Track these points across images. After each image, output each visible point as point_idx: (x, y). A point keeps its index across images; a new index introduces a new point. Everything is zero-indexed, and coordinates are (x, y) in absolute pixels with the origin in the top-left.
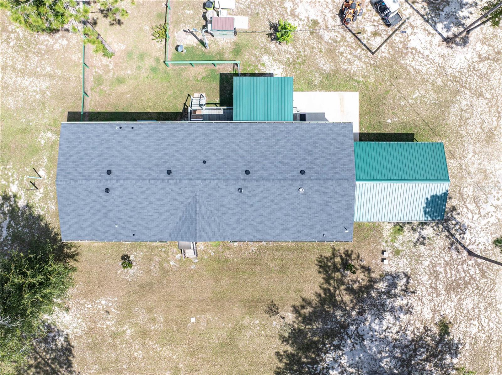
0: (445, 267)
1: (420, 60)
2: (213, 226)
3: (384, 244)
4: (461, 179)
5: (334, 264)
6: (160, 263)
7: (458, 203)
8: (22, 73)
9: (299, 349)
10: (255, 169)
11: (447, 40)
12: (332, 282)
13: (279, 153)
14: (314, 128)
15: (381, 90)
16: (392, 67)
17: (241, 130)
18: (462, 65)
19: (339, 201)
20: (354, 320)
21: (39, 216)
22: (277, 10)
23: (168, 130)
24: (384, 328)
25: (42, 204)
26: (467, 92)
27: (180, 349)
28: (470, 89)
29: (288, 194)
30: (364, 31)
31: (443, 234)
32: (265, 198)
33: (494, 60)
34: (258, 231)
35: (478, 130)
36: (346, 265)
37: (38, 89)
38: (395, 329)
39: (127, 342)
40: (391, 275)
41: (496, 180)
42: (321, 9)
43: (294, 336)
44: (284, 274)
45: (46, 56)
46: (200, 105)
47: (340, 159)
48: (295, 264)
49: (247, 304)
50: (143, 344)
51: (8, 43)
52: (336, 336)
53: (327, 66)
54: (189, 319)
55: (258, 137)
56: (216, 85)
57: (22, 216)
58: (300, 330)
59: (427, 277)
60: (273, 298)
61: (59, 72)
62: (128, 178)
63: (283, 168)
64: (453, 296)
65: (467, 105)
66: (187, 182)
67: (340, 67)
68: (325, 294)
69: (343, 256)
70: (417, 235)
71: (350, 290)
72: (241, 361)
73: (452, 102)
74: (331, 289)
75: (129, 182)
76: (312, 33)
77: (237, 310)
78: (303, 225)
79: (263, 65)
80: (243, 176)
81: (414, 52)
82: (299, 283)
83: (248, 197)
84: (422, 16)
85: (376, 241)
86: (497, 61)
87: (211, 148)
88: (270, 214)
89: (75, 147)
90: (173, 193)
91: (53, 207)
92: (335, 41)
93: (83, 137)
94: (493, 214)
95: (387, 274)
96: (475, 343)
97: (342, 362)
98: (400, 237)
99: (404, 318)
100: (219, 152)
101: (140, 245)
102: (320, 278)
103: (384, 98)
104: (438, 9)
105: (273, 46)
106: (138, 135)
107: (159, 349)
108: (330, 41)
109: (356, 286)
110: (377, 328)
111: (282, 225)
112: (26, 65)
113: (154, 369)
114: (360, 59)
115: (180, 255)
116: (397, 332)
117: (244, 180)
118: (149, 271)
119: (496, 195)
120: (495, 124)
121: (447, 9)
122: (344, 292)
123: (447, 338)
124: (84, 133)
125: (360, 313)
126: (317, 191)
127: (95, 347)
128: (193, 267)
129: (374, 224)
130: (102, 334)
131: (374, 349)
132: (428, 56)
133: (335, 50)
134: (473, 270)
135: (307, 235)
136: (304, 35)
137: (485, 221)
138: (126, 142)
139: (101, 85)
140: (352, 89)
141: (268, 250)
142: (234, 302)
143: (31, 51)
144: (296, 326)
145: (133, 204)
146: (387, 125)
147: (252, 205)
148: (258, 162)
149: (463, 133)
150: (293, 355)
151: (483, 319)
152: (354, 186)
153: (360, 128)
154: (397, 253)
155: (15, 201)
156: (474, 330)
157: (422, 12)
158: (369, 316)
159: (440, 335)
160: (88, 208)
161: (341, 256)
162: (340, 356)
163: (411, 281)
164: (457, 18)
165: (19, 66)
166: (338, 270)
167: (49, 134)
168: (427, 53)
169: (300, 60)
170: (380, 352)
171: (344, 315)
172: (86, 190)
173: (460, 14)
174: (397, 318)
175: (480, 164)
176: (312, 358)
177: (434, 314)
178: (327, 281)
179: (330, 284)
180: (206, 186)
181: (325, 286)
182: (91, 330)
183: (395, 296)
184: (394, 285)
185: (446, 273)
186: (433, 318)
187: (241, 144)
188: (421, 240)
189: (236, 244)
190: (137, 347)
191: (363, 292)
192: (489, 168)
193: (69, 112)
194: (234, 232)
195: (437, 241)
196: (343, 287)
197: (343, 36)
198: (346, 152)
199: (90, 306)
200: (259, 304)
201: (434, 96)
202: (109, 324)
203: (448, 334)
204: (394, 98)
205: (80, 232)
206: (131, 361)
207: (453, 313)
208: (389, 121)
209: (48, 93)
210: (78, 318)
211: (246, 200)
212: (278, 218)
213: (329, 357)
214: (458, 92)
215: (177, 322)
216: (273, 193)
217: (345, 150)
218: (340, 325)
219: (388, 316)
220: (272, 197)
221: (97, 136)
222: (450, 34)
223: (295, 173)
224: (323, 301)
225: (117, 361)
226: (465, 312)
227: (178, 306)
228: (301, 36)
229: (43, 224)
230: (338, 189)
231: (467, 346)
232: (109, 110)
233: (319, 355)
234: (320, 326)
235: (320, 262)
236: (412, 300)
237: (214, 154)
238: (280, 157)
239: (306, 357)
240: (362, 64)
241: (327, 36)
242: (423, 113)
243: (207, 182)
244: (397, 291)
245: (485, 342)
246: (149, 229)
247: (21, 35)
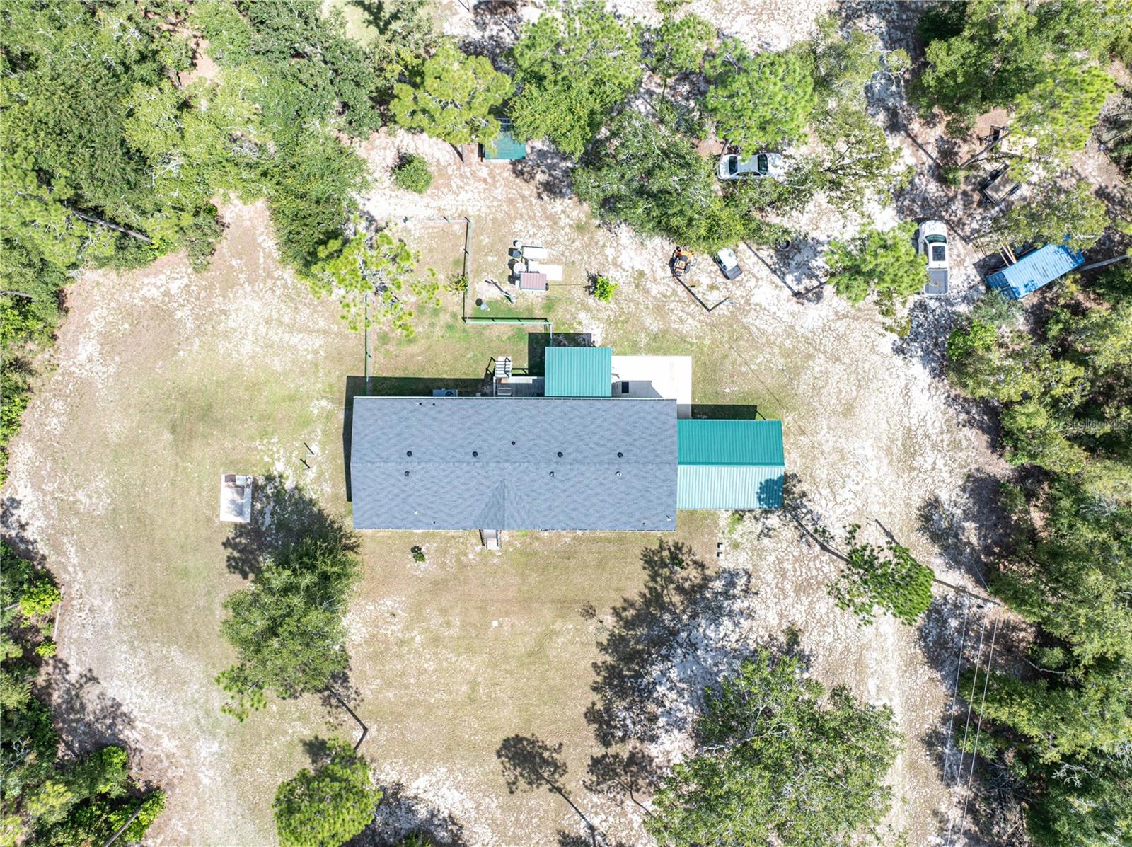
0: (794, 563)
1: (766, 318)
2: (523, 513)
3: (720, 535)
4: (812, 460)
5: (662, 559)
6: (457, 555)
7: (809, 487)
8: (290, 328)
9: (620, 659)
10: (569, 451)
11: (797, 294)
12: (659, 579)
13: (595, 433)
14: (634, 406)
15: (718, 354)
16: (731, 326)
17: (553, 408)
18: (815, 324)
19: (660, 487)
20: (686, 625)
21: (311, 500)
22: (596, 258)
23: (472, 407)
24: (721, 636)
25: (315, 486)
26: (821, 356)
27: (479, 659)
28: (825, 352)
29: (605, 479)
30: (699, 283)
31: (791, 525)
32: (580, 482)
33: (853, 318)
34: (572, 519)
35: (834, 401)
36: (676, 560)
37: (310, 348)
38: (734, 637)
39: (416, 651)
40: (729, 572)
41: (856, 460)
42: (648, 257)
43: (615, 644)
44: (603, 569)
45: (320, 308)
46: (506, 372)
47: (661, 440)
48: (616, 558)
49: (559, 606)
50: (435, 653)
51: (273, 292)
52: (664, 644)
53: (654, 325)
54: (491, 622)
55: (572, 416)
56: (524, 347)
57: (290, 500)
58: (620, 636)
59: (772, 575)
60: (590, 598)
61: (335, 328)
62: (430, 460)
63: (599, 449)
64: (804, 598)
65: (821, 372)
66: (494, 465)
67: (670, 327)
68: (651, 594)
69: (673, 549)
70: (759, 527)
71: (680, 589)
72: (550, 674)
73: (803, 368)
74: (658, 587)
75: (431, 464)
76: (637, 286)
77: (548, 612)
78: (621, 513)
79: (580, 323)
80: (556, 458)
81: (758, 308)
82: (620, 580)
83: (561, 481)
84: (769, 266)
85: (711, 532)
86: (857, 320)
87: (520, 427)
88: (585, 500)
89: (371, 425)
90: (479, 477)
91: (329, 490)
92: (664, 296)
93: (379, 414)
94: (853, 502)
95: (724, 571)
96: (830, 655)
97: (672, 676)
98: (739, 527)
99: (745, 624)
100: (530, 431)
101: (434, 535)
102: (645, 576)
103: (721, 364)
104: (788, 258)
105: (591, 301)
106: (439, 412)
107: (454, 659)
108: (658, 296)
109: (687, 585)
110: (712, 635)
111: (597, 512)
112: (295, 318)
113: (448, 684)
114: (693, 317)
115: (480, 546)
116: (737, 641)
117: (557, 463)
118: (443, 566)
119: (855, 479)
120: (854, 394)
121: (798, 258)
122: (673, 592)
123: (796, 648)
124: (379, 410)
125: (694, 616)
126: (636, 476)
127: (377, 657)
128: (496, 561)
129: (708, 512)
130: (386, 642)
131: (710, 661)
132: (774, 313)
133: (664, 306)
134: (827, 566)
135: (625, 523)
136: (628, 289)
137: (842, 510)
138: (428, 420)
139: (386, 344)
140: (684, 353)
141: (584, 541)
142: (543, 603)
143: (301, 302)
144: (617, 632)
145: (435, 488)
146: (725, 395)
147: (565, 491)
148: (572, 444)
149: (816, 404)
150: (613, 667)
151: (839, 626)
152: (676, 470)
153: (693, 399)
154: (736, 546)
155: (281, 482)
156: (829, 639)
157: (769, 261)
158: (703, 621)
159: (788, 645)
160: (385, 493)
161: (669, 550)
162: (669, 669)
163: (753, 580)
164: (809, 269)
165: (286, 320)
166: (666, 566)
167: (324, 403)
168: (773, 309)
169: (623, 318)
170: (716, 665)
171: (674, 619)
172: (384, 473)
173: (814, 264)
174: (737, 624)
175: (835, 442)
176: (635, 671)
177: (780, 620)
178: (653, 578)
179: (656, 582)
180: (515, 469)
181: (651, 584)
182: (372, 636)
183: (734, 597)
184: (733, 585)
185: (795, 571)
186: (780, 624)
187: (553, 424)
188: (766, 531)
189: (546, 534)
190: (428, 656)
191: (695, 592)
192: (847, 447)
193: (348, 377)
194: (545, 519)
195: (784, 533)
196: (672, 586)
197: (674, 290)
198: (669, 433)
199: (372, 608)
200: (573, 605)
201: (782, 361)
202: (394, 630)
203: (798, 644)
204: (733, 363)
205: (375, 519)
206: (420, 674)
207: (804, 619)
208: (727, 391)
209: (322, 353)
210: (357, 622)
211: (559, 485)
212: (594, 505)
213: (656, 670)
214: (810, 356)
215: (476, 626)
216: (588, 478)
217: (667, 430)
218: (669, 631)
219: (726, 621)
220: (586, 482)
221: (395, 413)
222: (801, 288)
223: (612, 456)
224: (648, 603)
225: (403, 674)
226: (818, 617)
227: (478, 608)
228: (625, 289)
229: (315, 510)
230: (658, 474)
231: (821, 658)
232: (397, 375)
233: (643, 667)
234: (645, 632)
235: (644, 556)
236: (754, 602)
237: (524, 434)
238: (595, 438)
239: (629, 670)
240: (696, 323)
241: (654, 290)
242: (769, 382)
243: (517, 464)
244: (737, 591)
245: (841, 653)
246: (452, 516)
247: (289, 282)
